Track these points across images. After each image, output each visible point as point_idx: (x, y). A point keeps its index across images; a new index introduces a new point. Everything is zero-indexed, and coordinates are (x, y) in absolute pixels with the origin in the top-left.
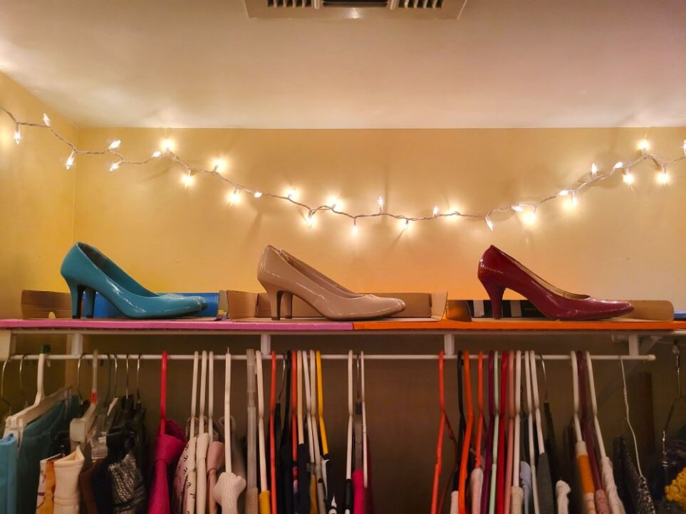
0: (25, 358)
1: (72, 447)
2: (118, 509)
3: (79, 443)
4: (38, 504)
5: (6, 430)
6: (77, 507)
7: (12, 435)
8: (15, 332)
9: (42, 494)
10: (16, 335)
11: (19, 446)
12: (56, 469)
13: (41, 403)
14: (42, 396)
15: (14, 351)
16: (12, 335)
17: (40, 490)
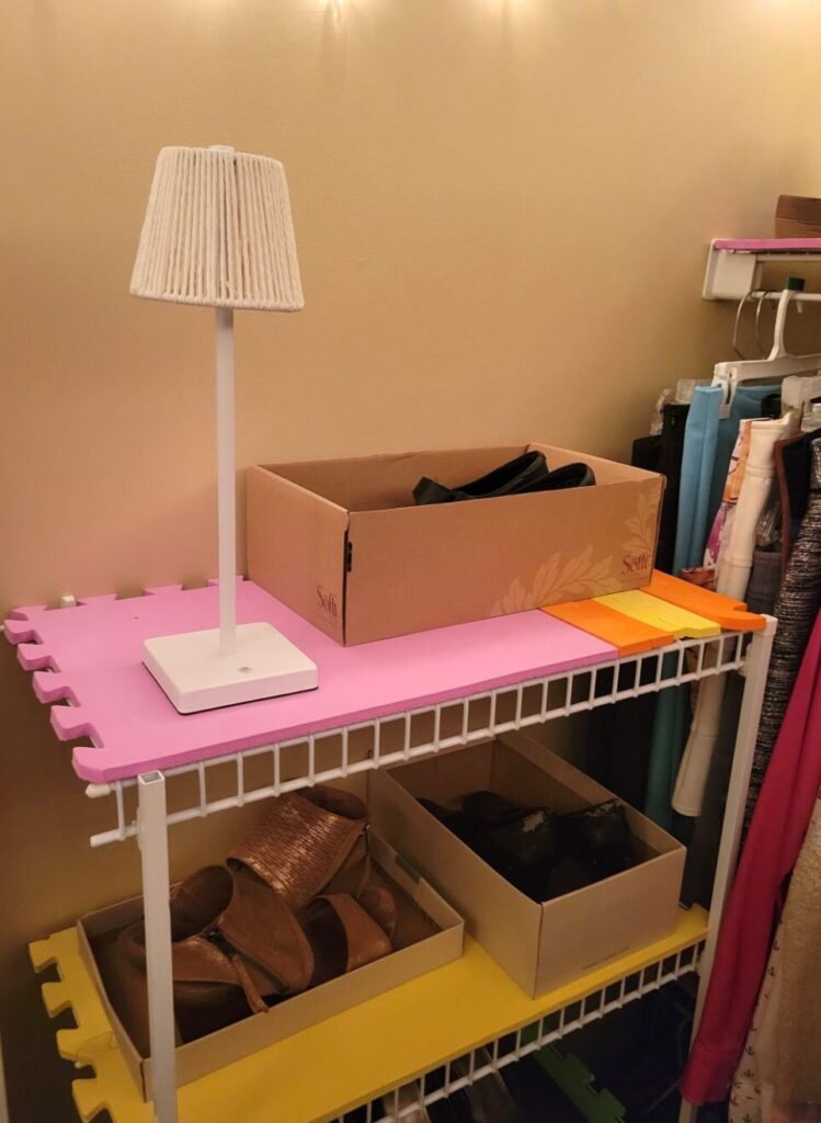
0: (768, 296)
1: (783, 412)
2: (813, 495)
3: (791, 408)
4: (731, 469)
5: (715, 377)
6: (768, 482)
7: (720, 386)
8: (762, 258)
9: (736, 459)
10: (762, 262)
11: (728, 402)
12: (752, 430)
13: (776, 359)
14: (779, 351)
15: (758, 287)
16: (758, 263)
17: (734, 455)
